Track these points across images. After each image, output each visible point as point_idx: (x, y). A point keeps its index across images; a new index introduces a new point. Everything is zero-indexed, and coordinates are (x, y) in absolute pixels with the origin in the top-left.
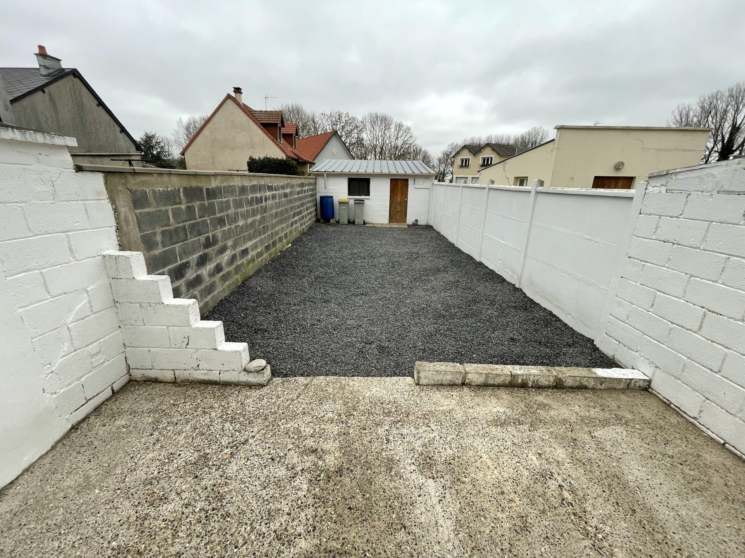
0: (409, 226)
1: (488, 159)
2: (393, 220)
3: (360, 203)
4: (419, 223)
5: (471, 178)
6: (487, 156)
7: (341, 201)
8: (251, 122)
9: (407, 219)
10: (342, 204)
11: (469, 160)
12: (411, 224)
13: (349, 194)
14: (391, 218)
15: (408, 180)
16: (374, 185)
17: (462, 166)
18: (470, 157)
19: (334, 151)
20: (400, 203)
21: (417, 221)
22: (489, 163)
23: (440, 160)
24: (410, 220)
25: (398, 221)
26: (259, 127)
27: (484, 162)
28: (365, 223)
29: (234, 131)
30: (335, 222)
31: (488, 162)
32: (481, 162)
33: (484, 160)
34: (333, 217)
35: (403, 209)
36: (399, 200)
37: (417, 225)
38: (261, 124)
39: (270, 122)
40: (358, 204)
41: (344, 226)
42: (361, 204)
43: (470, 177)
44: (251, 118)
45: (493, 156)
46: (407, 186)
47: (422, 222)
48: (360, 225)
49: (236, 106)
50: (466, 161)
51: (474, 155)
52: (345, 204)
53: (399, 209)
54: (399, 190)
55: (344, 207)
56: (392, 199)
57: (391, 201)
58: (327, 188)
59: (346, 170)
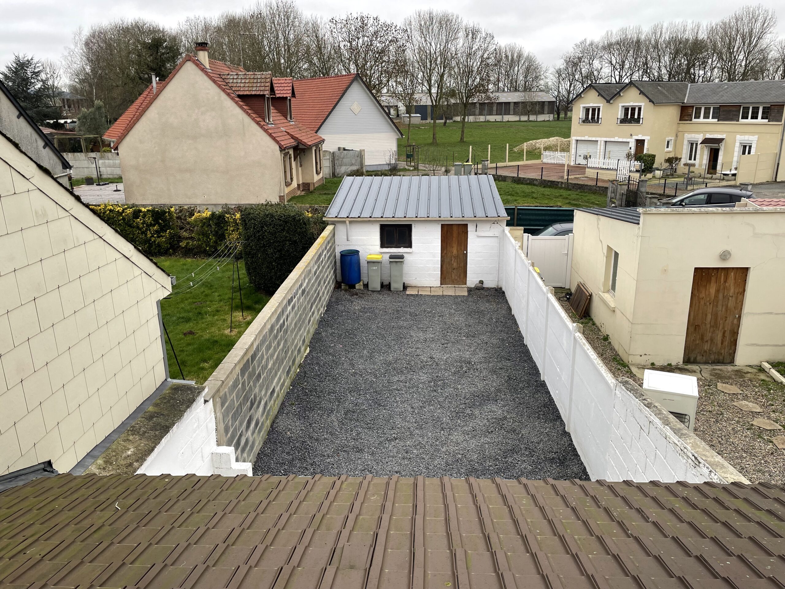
0: (470, 290)
1: (633, 109)
2: (447, 280)
3: (398, 259)
4: (486, 285)
5: (603, 143)
6: (632, 104)
7: (369, 260)
8: (223, 96)
9: (468, 279)
10: (372, 264)
11: (599, 110)
12: (473, 286)
13: (382, 246)
14: (445, 278)
15: (467, 224)
16: (416, 234)
17: (586, 121)
18: (601, 105)
19: (356, 107)
20: (457, 257)
21: (481, 282)
22: (636, 117)
23: (559, 73)
24: (472, 280)
25: (453, 282)
26: (236, 103)
27: (626, 114)
28: (405, 287)
29: (196, 111)
30: (362, 287)
31: (633, 114)
32: (620, 114)
33: (627, 109)
34: (359, 280)
35: (462, 265)
36: (455, 251)
37: (483, 288)
38: (239, 96)
39: (253, 93)
40: (394, 264)
41: (375, 294)
42: (398, 263)
43: (601, 140)
44: (224, 90)
45: (642, 104)
46: (466, 233)
47: (490, 283)
48: (397, 292)
49: (200, 73)
50: (594, 110)
51: (608, 101)
52: (376, 264)
53: (455, 265)
54: (454, 239)
55: (374, 268)
56: (445, 252)
57: (443, 254)
58: (350, 238)
59: (377, 214)
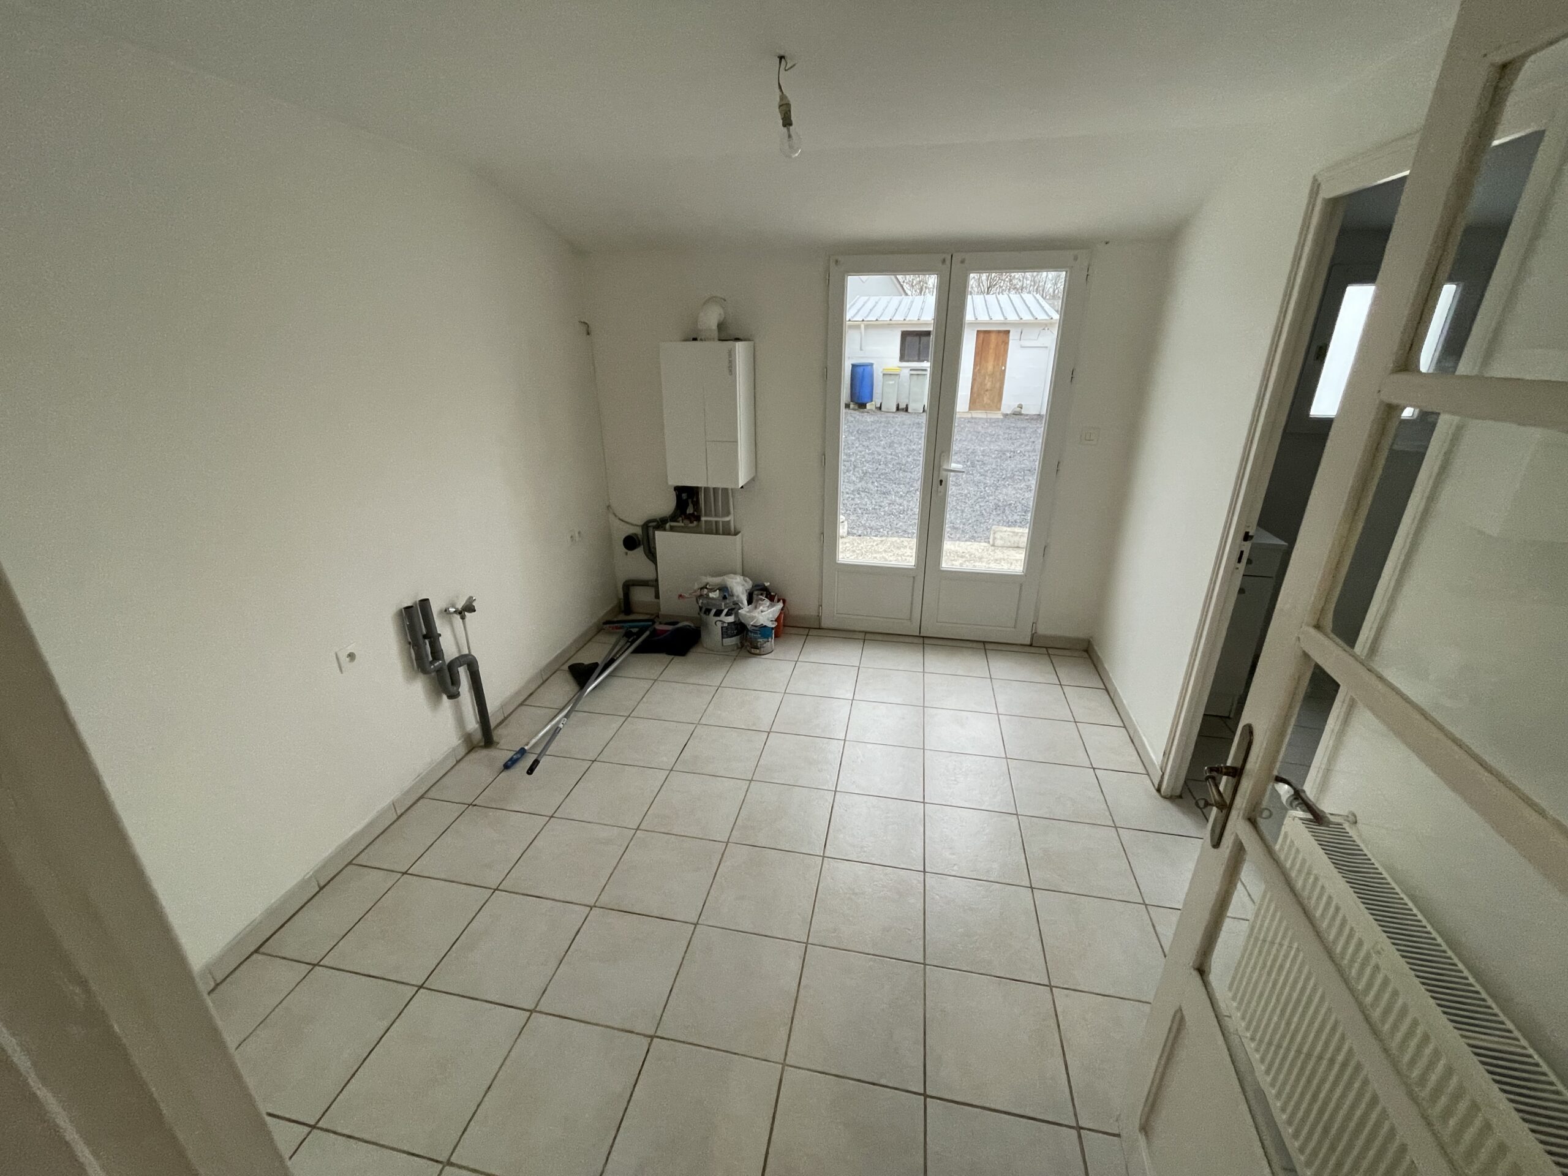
0: (1005, 415)
2: (977, 404)
3: (920, 374)
4: (1025, 412)
7: (886, 371)
9: (1003, 403)
10: (887, 376)
12: (1009, 412)
13: (902, 358)
14: (974, 402)
15: (1008, 332)
20: (992, 375)
21: (1021, 407)
24: (1008, 404)
25: (985, 408)
28: (925, 411)
30: (874, 408)
34: (871, 399)
35: (998, 385)
36: (990, 368)
37: (1021, 415)
40: (915, 377)
41: (890, 414)
42: (920, 377)
46: (1007, 343)
47: (1030, 409)
48: (916, 414)
52: (893, 376)
53: (989, 385)
54: (991, 351)
55: (891, 382)
56: (978, 368)
57: (976, 370)
58: (863, 348)
59: (899, 318)
